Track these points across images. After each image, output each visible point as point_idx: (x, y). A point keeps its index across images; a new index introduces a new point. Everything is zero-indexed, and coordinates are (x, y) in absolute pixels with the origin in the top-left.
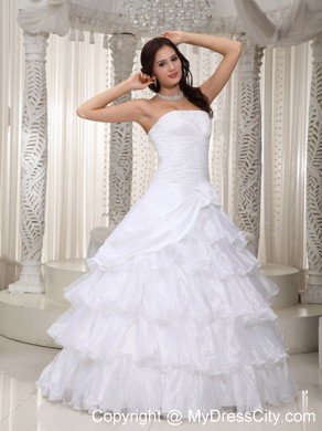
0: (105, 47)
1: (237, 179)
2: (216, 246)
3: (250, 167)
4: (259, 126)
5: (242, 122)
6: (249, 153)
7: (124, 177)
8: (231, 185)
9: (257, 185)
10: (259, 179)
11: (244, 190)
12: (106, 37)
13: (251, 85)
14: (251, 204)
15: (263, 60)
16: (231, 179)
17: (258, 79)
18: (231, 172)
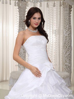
0: (15, 5)
1: (63, 52)
2: (54, 87)
3: (68, 48)
4: (71, 33)
5: (65, 32)
6: (67, 43)
7: (23, 52)
8: (61, 55)
9: (70, 54)
10: (71, 52)
11: (65, 56)
12: (15, 2)
13: (68, 19)
14: (68, 61)
15: (72, 9)
16: (61, 52)
17: (70, 16)
18: (61, 50)
